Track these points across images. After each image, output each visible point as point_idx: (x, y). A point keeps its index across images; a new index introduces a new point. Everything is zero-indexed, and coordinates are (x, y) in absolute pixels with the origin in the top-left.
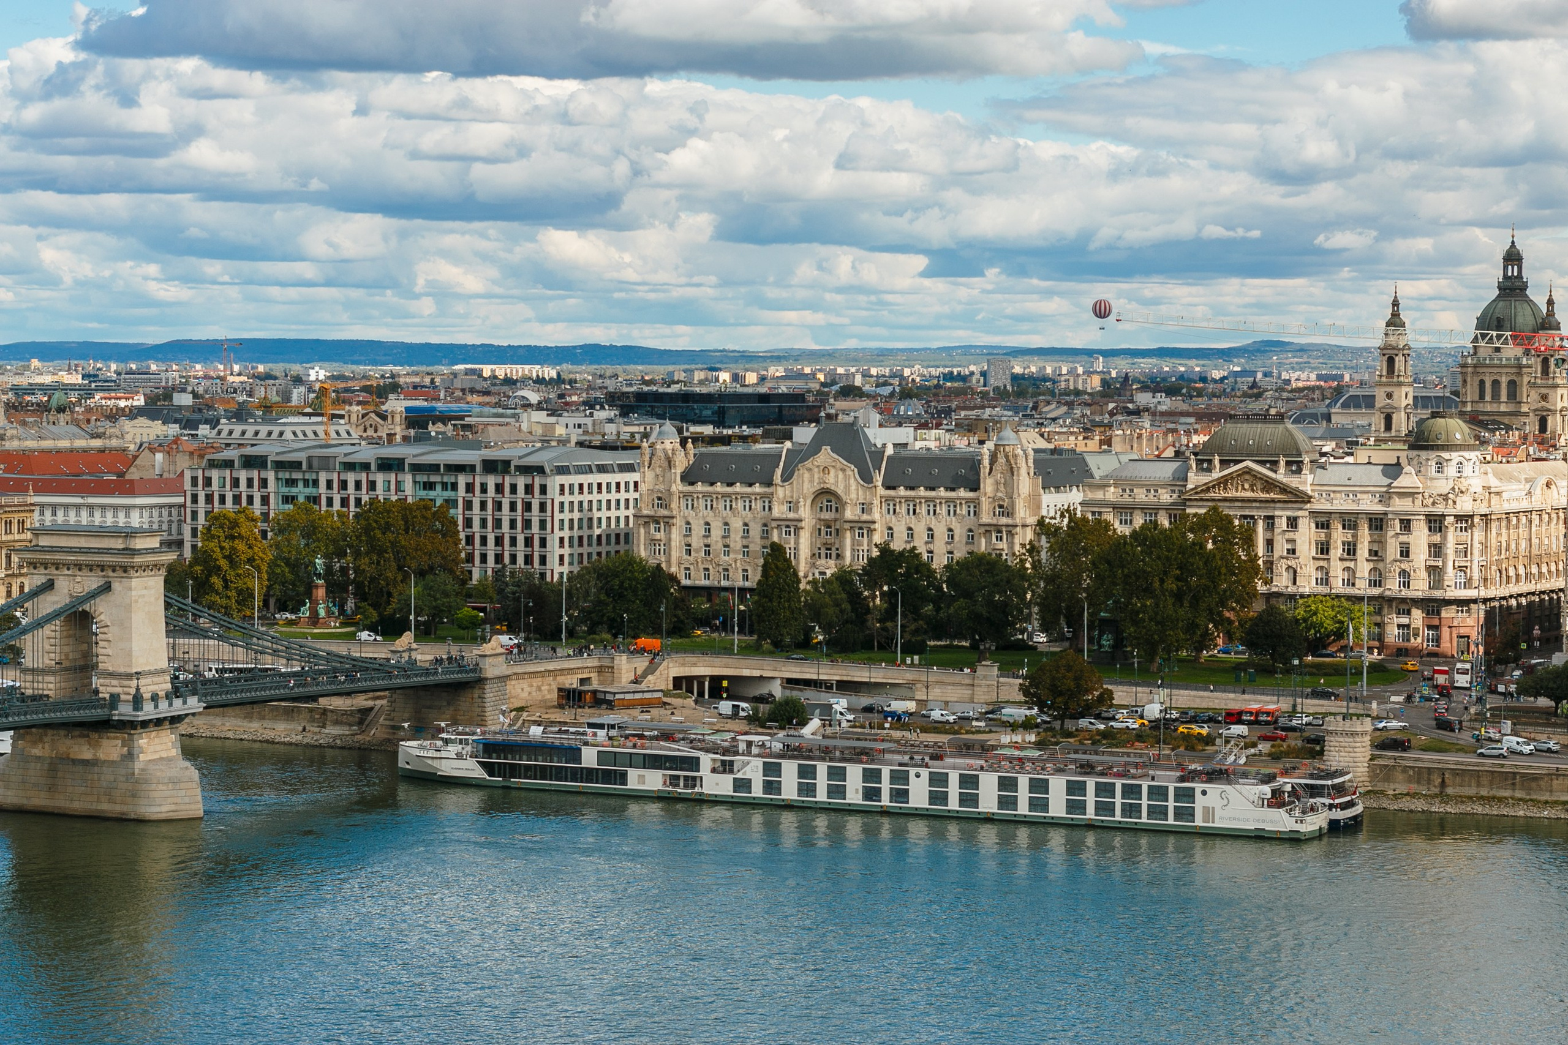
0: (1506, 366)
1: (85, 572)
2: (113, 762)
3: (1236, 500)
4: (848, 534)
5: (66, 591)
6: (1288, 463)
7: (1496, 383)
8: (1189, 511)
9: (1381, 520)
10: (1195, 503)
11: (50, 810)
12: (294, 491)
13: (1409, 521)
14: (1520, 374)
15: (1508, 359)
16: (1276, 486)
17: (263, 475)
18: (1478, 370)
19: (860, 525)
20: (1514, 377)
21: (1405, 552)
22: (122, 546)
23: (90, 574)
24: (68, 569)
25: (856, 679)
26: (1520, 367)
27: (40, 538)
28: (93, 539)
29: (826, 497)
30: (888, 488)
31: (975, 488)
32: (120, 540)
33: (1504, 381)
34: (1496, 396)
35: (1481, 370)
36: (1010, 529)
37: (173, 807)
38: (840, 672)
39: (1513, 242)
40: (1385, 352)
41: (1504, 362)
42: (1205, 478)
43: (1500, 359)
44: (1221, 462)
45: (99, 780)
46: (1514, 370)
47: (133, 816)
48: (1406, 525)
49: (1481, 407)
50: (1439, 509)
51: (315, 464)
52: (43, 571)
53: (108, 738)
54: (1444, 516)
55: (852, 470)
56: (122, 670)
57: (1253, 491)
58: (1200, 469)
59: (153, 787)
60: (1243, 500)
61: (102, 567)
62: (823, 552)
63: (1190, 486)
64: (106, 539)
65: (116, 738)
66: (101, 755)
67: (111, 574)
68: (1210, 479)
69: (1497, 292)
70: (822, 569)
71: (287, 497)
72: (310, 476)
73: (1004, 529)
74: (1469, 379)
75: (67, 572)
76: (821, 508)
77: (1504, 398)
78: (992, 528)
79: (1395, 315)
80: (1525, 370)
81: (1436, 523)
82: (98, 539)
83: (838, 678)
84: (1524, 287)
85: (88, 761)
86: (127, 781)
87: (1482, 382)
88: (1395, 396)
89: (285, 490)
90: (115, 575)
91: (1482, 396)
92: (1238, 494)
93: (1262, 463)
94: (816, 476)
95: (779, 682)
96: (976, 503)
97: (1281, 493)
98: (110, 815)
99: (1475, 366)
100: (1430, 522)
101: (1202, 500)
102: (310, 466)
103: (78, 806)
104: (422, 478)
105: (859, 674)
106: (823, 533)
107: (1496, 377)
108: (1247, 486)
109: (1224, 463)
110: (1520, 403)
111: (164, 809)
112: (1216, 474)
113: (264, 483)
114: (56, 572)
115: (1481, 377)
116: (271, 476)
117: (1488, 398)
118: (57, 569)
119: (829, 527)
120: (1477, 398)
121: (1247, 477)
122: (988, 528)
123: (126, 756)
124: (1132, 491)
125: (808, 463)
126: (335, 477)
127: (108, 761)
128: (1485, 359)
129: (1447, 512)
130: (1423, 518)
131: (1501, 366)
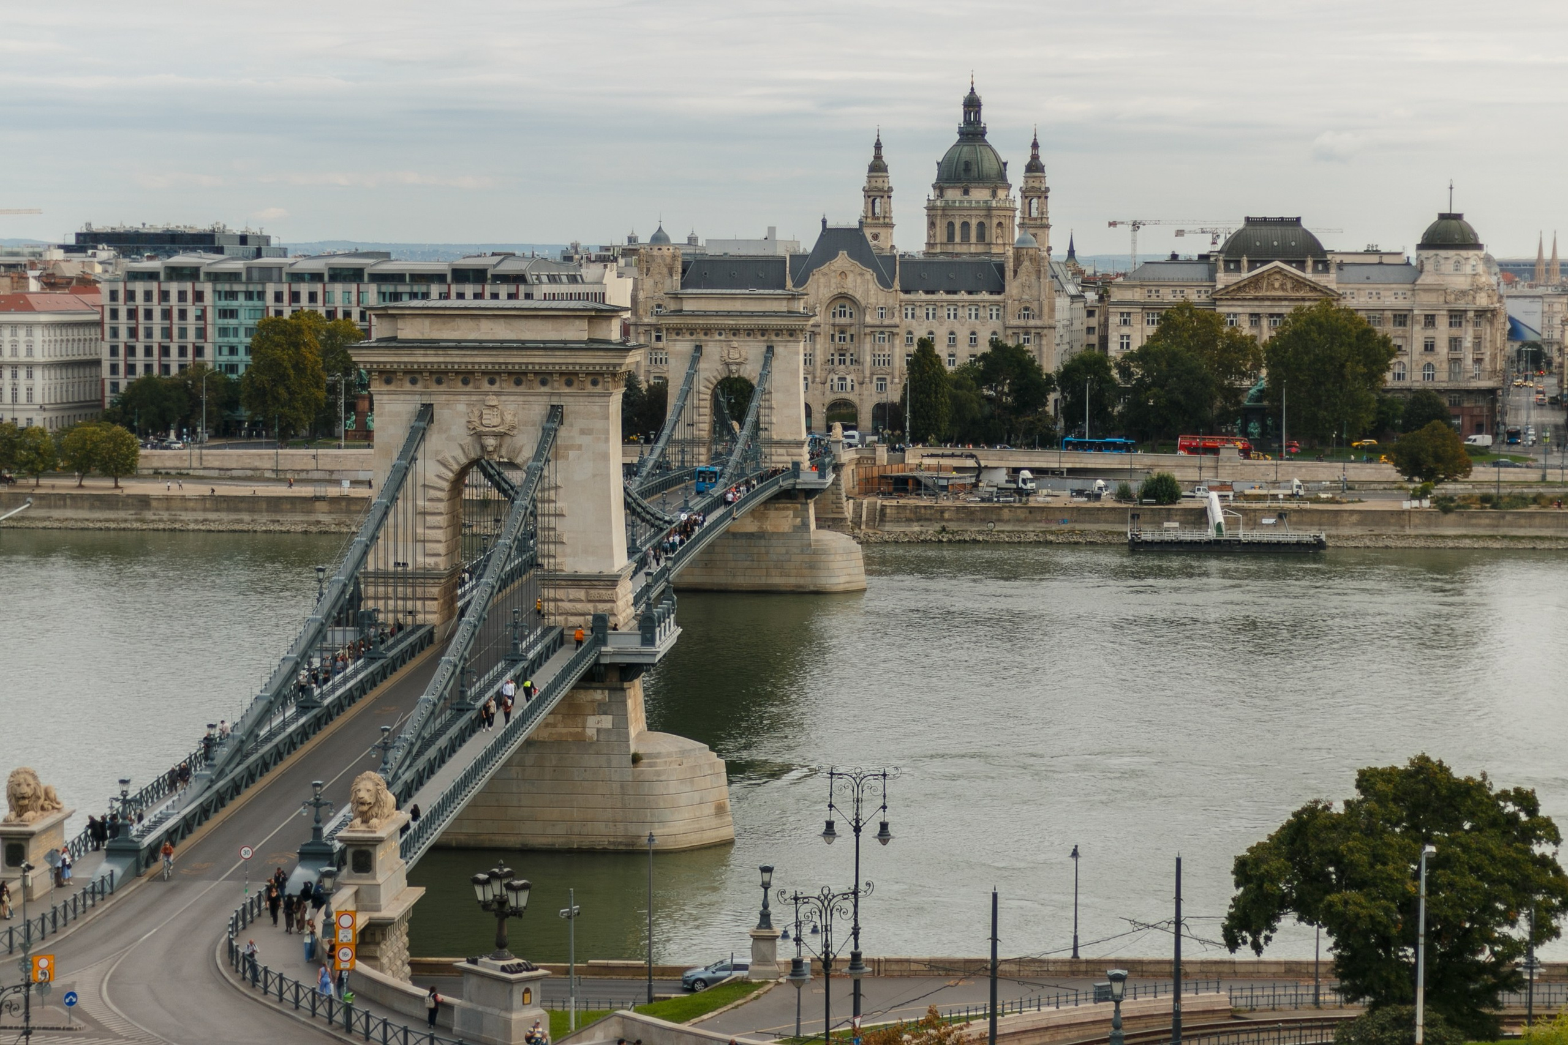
0: (975, 209)
1: (743, 337)
2: (783, 534)
3: (1267, 299)
4: (868, 339)
5: (717, 357)
6: (1315, 263)
7: (966, 225)
8: (1219, 310)
9: (1405, 316)
10: (1225, 303)
11: (709, 587)
12: (233, 304)
13: (1433, 316)
14: (989, 216)
15: (977, 202)
16: (1306, 285)
17: (199, 287)
18: (947, 212)
19: (881, 329)
20: (982, 220)
21: (1429, 347)
22: (785, 309)
23: (748, 339)
24: (720, 334)
25: (1089, 466)
26: (990, 209)
27: (685, 302)
28: (752, 303)
29: (843, 301)
30: (907, 292)
31: (1000, 289)
32: (785, 303)
33: (974, 223)
34: (966, 238)
35: (950, 213)
36: (1039, 330)
37: (847, 578)
38: (1072, 459)
39: (972, 89)
40: (870, 194)
41: (974, 205)
42: (1233, 278)
43: (970, 202)
44: (1249, 262)
45: (767, 553)
46: (983, 213)
47: (812, 588)
48: (1430, 321)
49: (950, 249)
50: (1461, 305)
51: (255, 275)
52: (688, 337)
53: (776, 509)
54: (1466, 311)
55: (870, 275)
56: (789, 437)
57: (1283, 289)
58: (1227, 270)
59: (832, 557)
60: (1274, 299)
61: (763, 331)
62: (837, 358)
63: (1219, 286)
64: (768, 302)
65: (787, 509)
66: (769, 527)
67: (774, 338)
68: (1240, 279)
69: (958, 137)
70: (841, 374)
71: (225, 311)
72: (255, 288)
73: (1033, 331)
74: (938, 222)
75: (718, 337)
76: (834, 314)
77: (973, 239)
78: (1021, 331)
79: (878, 157)
80: (995, 212)
81: (1456, 317)
82: (757, 302)
83: (1070, 466)
84: (983, 132)
85: (752, 534)
86: (802, 552)
87: (951, 225)
88: (881, 238)
89: (224, 304)
90: (779, 339)
91: (951, 237)
92: (1268, 294)
93: (1289, 263)
94: (833, 281)
95: (1004, 471)
96: (1001, 306)
97: (1311, 291)
98: (784, 589)
99: (944, 209)
100: (1451, 317)
101: (1233, 299)
102: (249, 280)
103: (743, 580)
104: (388, 288)
105: (1093, 460)
106: (837, 339)
107: (966, 219)
108: (1277, 285)
109: (1252, 265)
110: (990, 244)
111: (842, 580)
112: (1245, 275)
113: (199, 296)
114: (704, 338)
115: (950, 219)
116: (207, 288)
117: (957, 239)
118: (706, 334)
119: (842, 332)
120: (945, 241)
121: (1278, 276)
122: (1016, 331)
123: (799, 527)
124: (1157, 291)
125: (824, 268)
126: (285, 288)
127: (778, 533)
128: (955, 202)
129: (1469, 307)
130: (1445, 313)
131: (971, 209)
